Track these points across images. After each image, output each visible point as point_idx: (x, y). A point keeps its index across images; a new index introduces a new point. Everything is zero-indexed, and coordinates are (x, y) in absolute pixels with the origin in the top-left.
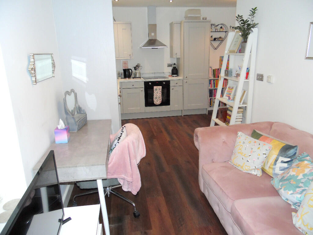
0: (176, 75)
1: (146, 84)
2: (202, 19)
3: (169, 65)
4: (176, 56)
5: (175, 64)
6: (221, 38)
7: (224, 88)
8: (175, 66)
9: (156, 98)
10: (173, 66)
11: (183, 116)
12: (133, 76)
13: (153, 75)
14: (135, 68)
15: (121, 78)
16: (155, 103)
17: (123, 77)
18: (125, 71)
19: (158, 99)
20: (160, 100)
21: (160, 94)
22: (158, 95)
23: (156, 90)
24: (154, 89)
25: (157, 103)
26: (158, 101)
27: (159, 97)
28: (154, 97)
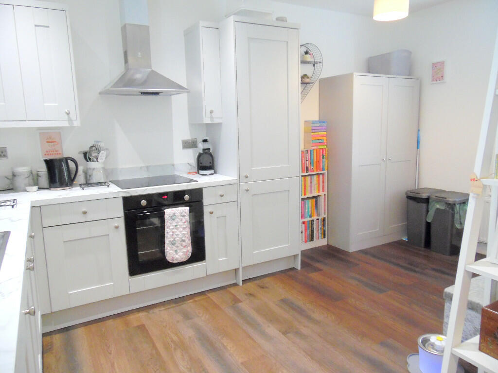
0: (211, 172)
1: (130, 203)
2: (274, 19)
3: (189, 144)
4: (212, 118)
5: (205, 141)
6: (308, 78)
7: (321, 196)
8: (206, 146)
10: (201, 146)
11: (241, 284)
12: (80, 178)
13: (144, 175)
14: (85, 154)
15: (40, 188)
16: (169, 258)
17: (48, 186)
18: (50, 164)
19: (179, 245)
20: (185, 247)
21: (184, 229)
22: (178, 232)
23: (173, 218)
24: (166, 217)
25: (177, 259)
26: (178, 251)
27: (183, 239)
28: (167, 241)
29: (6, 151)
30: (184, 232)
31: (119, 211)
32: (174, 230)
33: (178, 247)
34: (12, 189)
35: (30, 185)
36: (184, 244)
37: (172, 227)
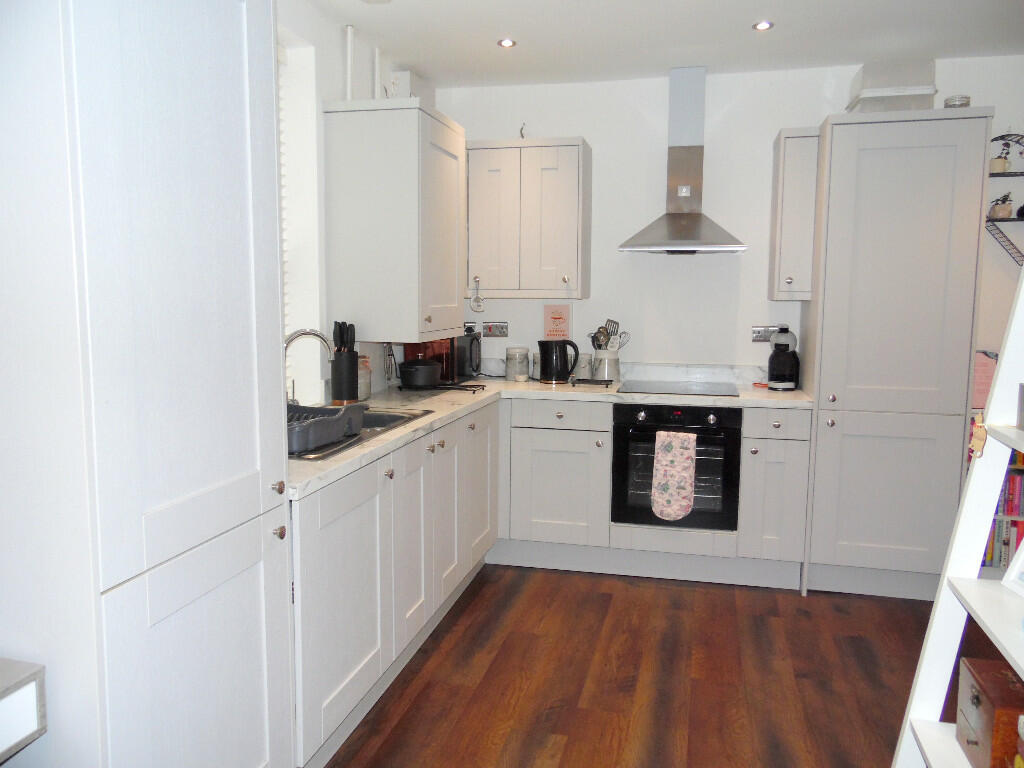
0: (790, 385)
2: (939, 105)
3: (761, 338)
4: (792, 291)
5: (784, 330)
8: (783, 339)
9: (665, 488)
10: (776, 339)
11: (804, 594)
12: (582, 372)
14: (593, 338)
15: (530, 379)
16: (656, 510)
17: (538, 377)
18: (545, 347)
19: (674, 493)
20: (684, 498)
21: (685, 469)
22: (673, 472)
23: (668, 448)
24: (658, 444)
25: (669, 515)
26: (672, 502)
27: (682, 484)
28: (655, 482)
29: (507, 328)
30: (685, 474)
31: (608, 424)
32: (668, 468)
33: (671, 495)
34: (503, 377)
35: (521, 373)
36: (684, 493)
37: (664, 463)
